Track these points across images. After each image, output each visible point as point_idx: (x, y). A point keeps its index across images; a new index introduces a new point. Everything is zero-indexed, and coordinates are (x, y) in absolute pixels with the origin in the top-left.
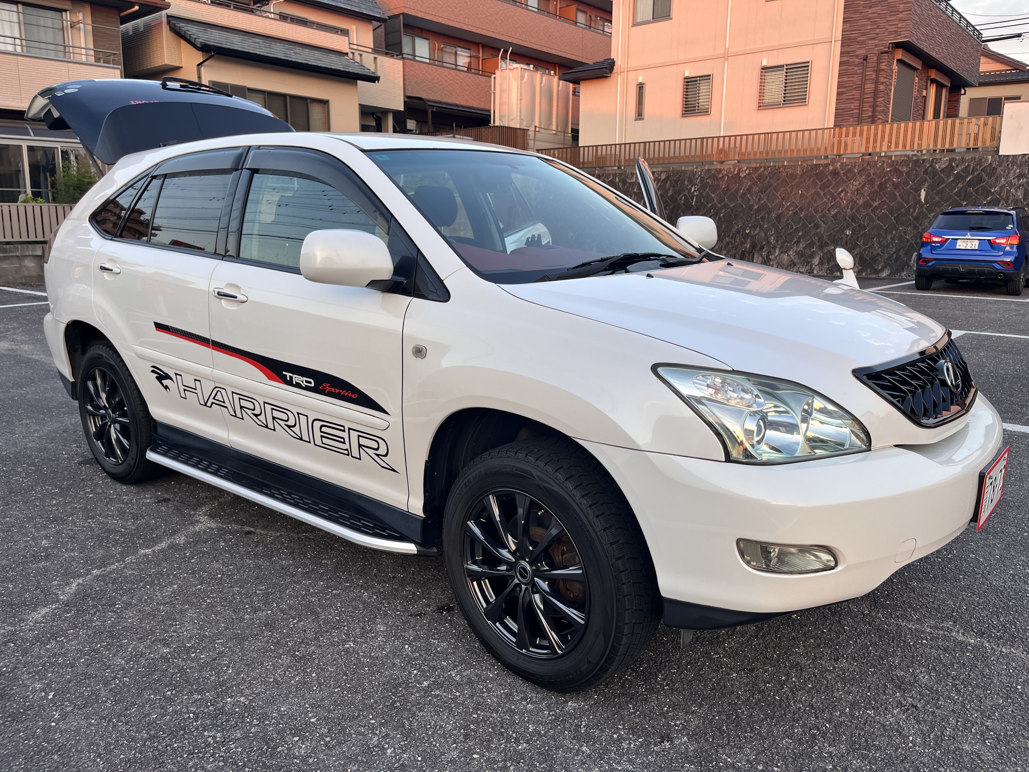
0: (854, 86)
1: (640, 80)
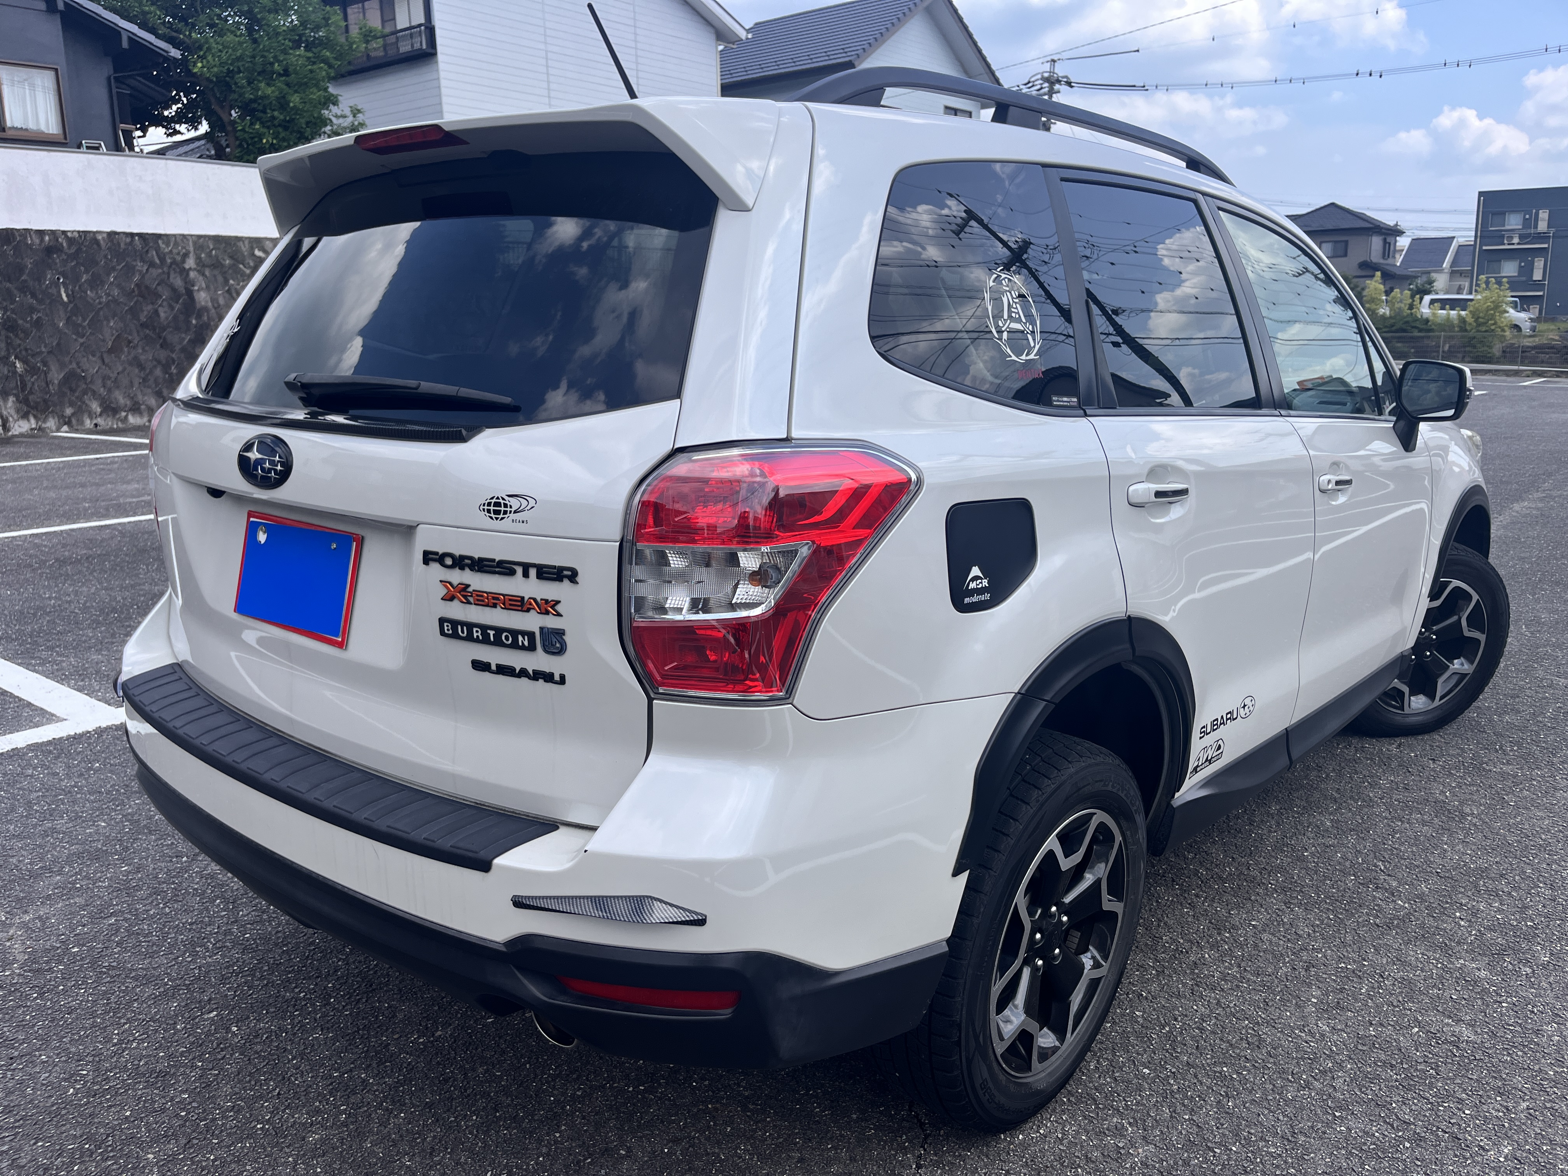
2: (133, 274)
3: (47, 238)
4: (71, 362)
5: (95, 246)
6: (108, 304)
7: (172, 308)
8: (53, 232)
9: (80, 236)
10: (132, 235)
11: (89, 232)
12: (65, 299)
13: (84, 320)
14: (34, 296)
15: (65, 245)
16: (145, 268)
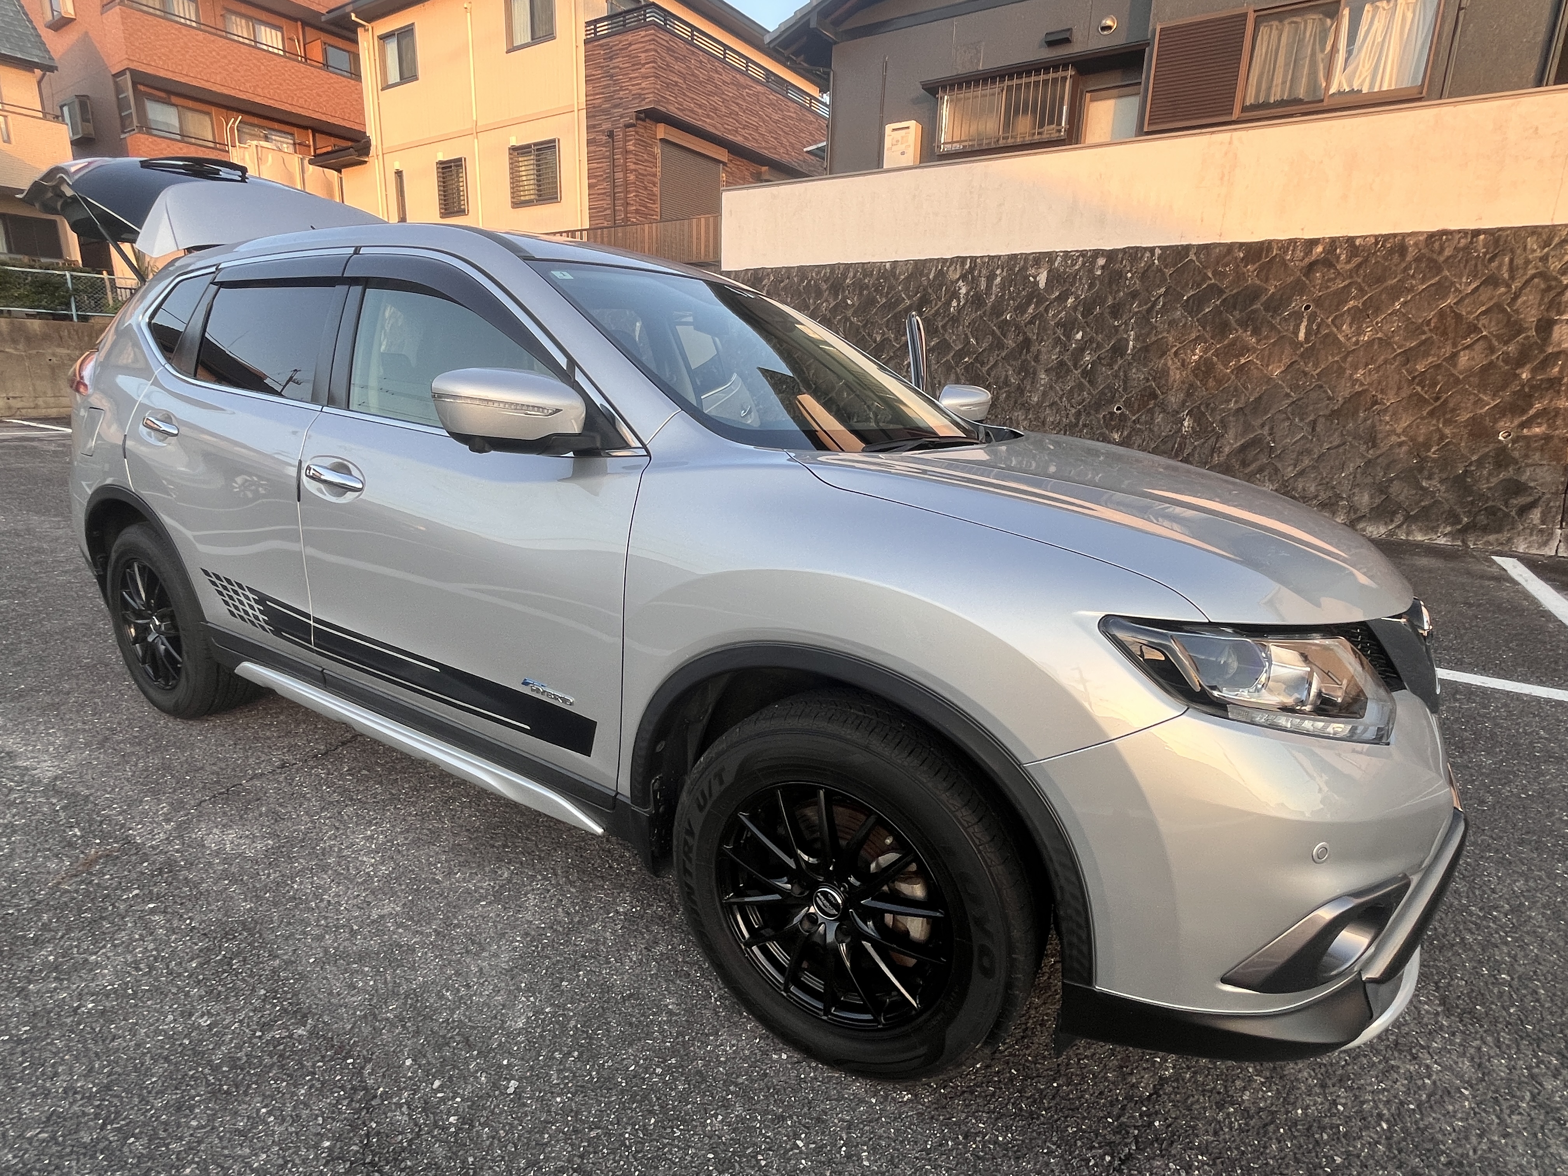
0: (605, 176)
1: (397, 166)
2: (1444, 297)
3: (1319, 249)
4: (1263, 426)
5: (1396, 256)
6: (1371, 342)
7: (1492, 349)
8: (1333, 240)
9: (1377, 243)
10: (1476, 233)
11: (1395, 235)
12: (1302, 335)
13: (1316, 366)
14: (1256, 332)
15: (1343, 257)
16: (1473, 286)
